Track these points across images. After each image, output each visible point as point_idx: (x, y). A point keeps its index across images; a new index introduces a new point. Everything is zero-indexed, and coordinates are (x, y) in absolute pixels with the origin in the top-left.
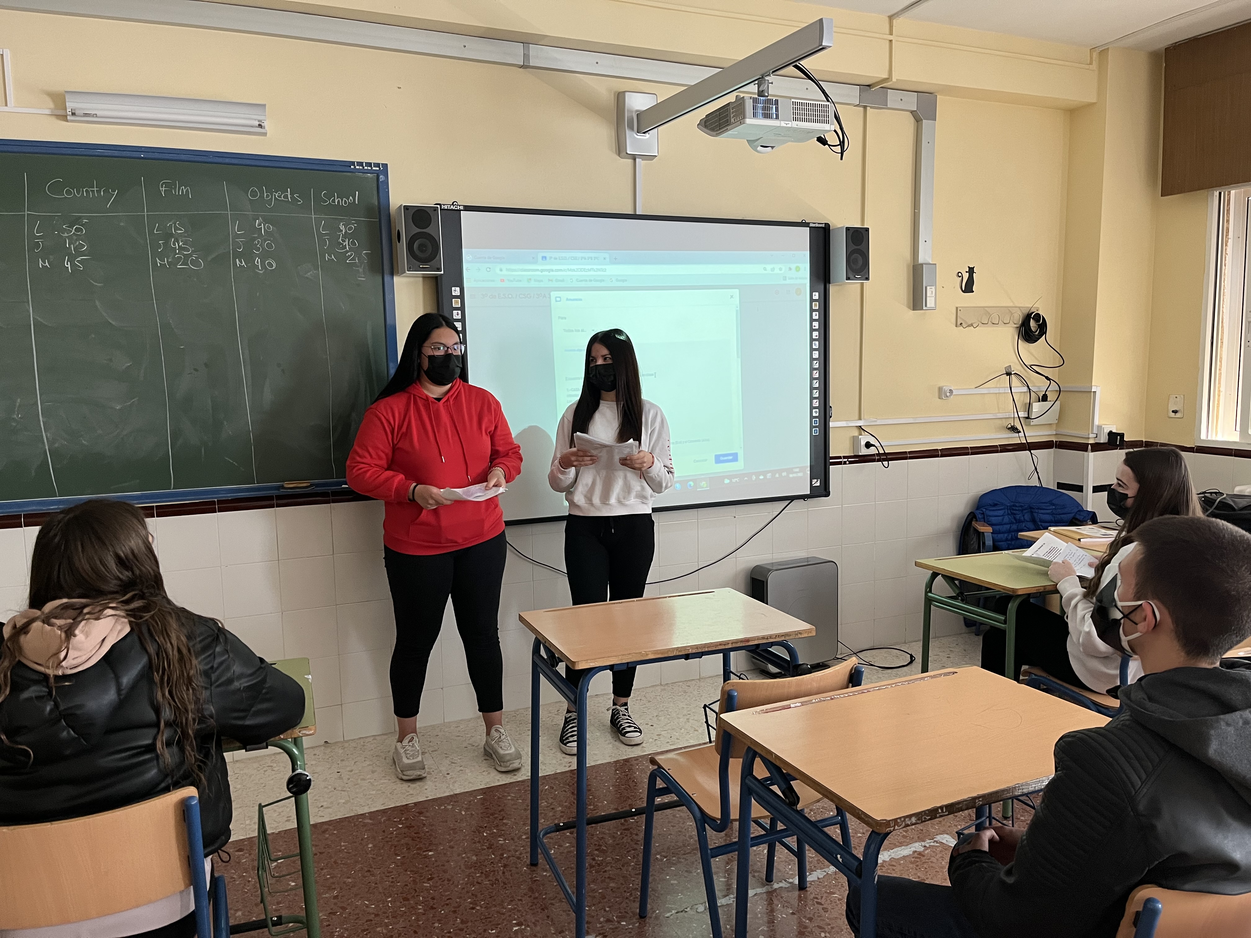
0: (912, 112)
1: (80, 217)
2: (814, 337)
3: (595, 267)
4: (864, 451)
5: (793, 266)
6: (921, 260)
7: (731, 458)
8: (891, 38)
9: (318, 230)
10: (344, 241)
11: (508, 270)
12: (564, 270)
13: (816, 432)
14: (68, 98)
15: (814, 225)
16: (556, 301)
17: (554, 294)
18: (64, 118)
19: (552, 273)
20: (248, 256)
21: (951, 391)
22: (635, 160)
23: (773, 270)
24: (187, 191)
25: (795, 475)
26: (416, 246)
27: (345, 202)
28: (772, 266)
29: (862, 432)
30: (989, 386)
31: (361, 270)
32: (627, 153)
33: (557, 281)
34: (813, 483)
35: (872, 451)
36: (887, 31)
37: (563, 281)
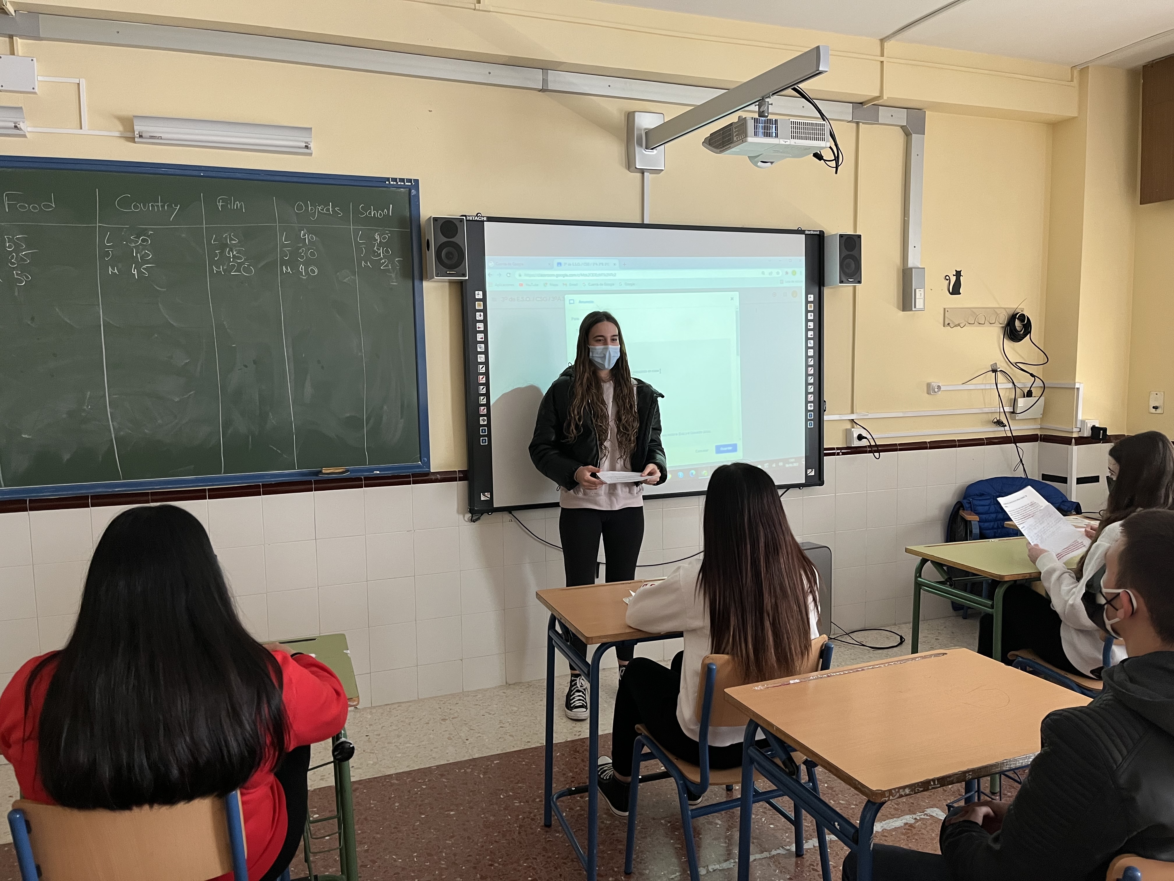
0: (902, 127)
1: (146, 229)
2: (809, 336)
3: (606, 272)
4: (856, 443)
5: (790, 270)
6: (910, 265)
7: (730, 448)
8: (882, 59)
9: (356, 240)
10: (379, 249)
11: (526, 275)
12: (578, 275)
13: (811, 425)
14: (136, 122)
15: (809, 233)
16: (570, 303)
17: (568, 297)
18: (132, 139)
19: (566, 278)
20: (293, 263)
21: (939, 387)
22: (643, 173)
23: (771, 273)
24: (241, 206)
25: (791, 465)
26: (443, 253)
27: (381, 215)
28: (770, 270)
29: (855, 425)
30: (974, 383)
31: (393, 275)
32: (636, 168)
33: (571, 285)
34: (808, 473)
35: (864, 443)
36: (879, 53)
37: (576, 285)
